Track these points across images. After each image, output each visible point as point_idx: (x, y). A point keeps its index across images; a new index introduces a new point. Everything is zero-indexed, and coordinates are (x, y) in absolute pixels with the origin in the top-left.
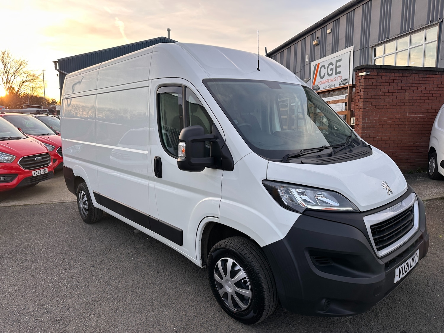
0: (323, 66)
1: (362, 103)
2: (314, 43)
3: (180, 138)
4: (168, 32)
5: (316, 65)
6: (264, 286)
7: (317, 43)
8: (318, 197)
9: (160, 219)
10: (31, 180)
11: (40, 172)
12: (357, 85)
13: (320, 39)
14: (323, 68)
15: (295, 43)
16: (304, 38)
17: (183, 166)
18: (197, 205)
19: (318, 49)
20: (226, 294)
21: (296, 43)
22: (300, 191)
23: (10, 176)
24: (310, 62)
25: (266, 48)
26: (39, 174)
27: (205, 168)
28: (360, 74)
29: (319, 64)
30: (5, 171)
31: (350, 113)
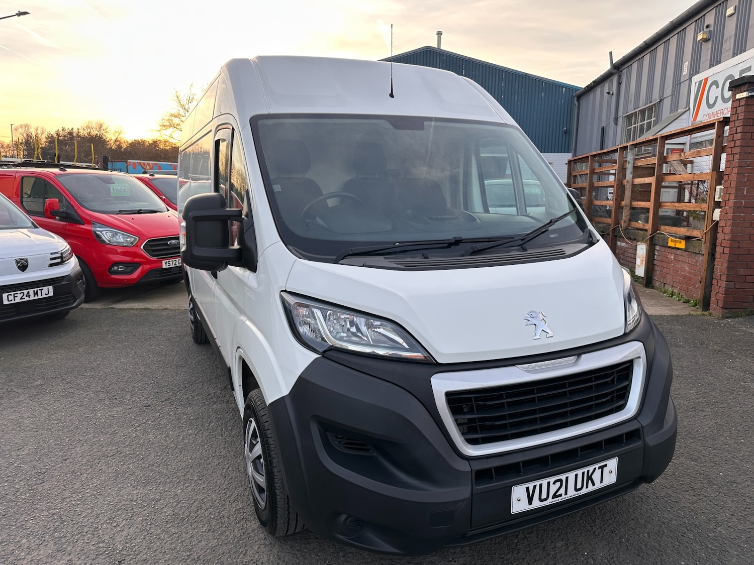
0: (715, 83)
1: (737, 156)
2: (700, 37)
4: (438, 37)
5: (700, 82)
7: (705, 37)
10: (160, 274)
11: (174, 262)
12: (731, 120)
13: (711, 29)
14: (714, 87)
15: (665, 40)
16: (682, 28)
19: (707, 48)
21: (667, 41)
23: (131, 266)
24: (690, 76)
25: (611, 53)
26: (174, 266)
28: (738, 96)
29: (706, 80)
31: (715, 177)
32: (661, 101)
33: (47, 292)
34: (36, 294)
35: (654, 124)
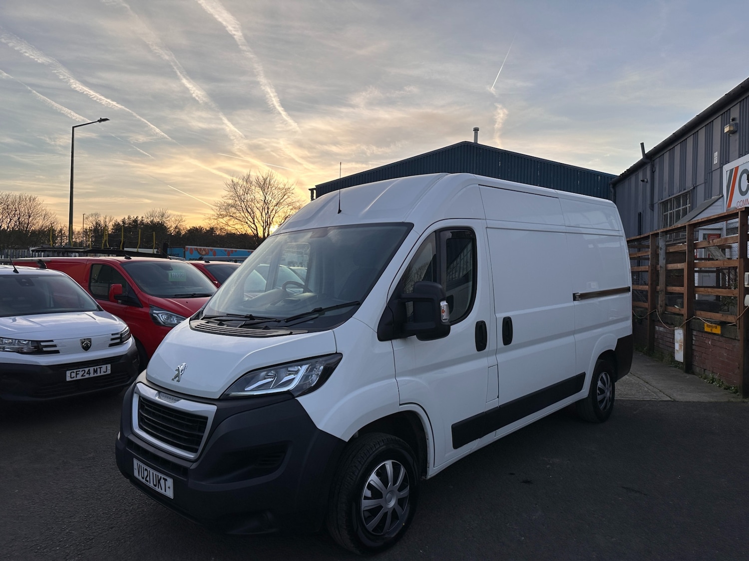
0: (746, 171)
2: (726, 130)
4: (475, 133)
5: (731, 171)
7: (732, 129)
13: (738, 122)
14: (745, 175)
16: (709, 121)
19: (735, 139)
21: (695, 133)
24: (720, 165)
25: (642, 144)
29: (737, 168)
31: (743, 264)
32: (694, 188)
33: (106, 369)
34: (95, 371)
35: (689, 210)
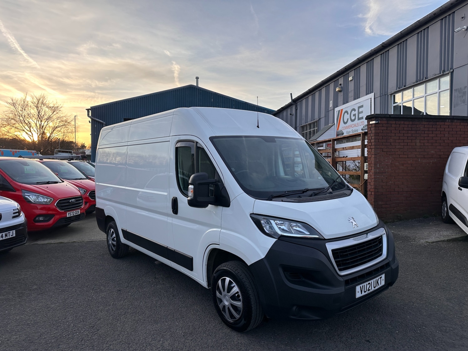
0: (346, 112)
1: (373, 150)
2: (337, 90)
3: (190, 182)
4: (197, 80)
5: (339, 111)
6: (251, 298)
7: (340, 89)
8: (293, 227)
9: (176, 249)
10: (65, 221)
11: (73, 213)
12: (369, 133)
13: (342, 86)
14: (346, 114)
16: (328, 84)
17: (192, 203)
18: (204, 235)
19: (341, 95)
20: (224, 306)
21: (320, 90)
22: (280, 223)
23: (48, 216)
24: (333, 108)
25: (291, 94)
26: (73, 215)
27: (209, 205)
28: (371, 123)
29: (342, 110)
30: (44, 212)
31: (363, 159)
32: (319, 119)
33: (12, 234)
34: (6, 235)
35: (317, 131)
